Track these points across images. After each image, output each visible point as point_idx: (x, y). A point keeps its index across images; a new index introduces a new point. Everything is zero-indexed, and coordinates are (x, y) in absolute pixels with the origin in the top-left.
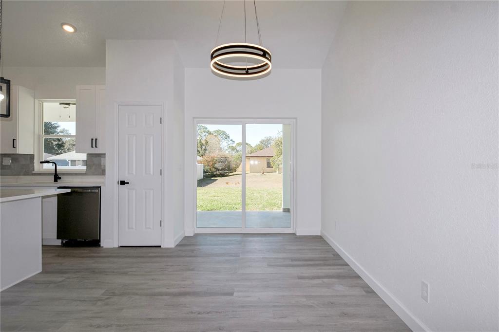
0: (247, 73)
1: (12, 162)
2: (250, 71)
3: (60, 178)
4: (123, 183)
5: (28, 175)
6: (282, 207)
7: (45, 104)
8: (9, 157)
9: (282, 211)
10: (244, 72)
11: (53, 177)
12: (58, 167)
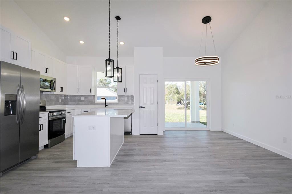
0: (205, 64)
1: (85, 99)
2: (206, 63)
3: (107, 106)
4: (141, 107)
5: (92, 104)
6: (191, 120)
7: (98, 73)
8: (83, 96)
9: (190, 122)
10: (204, 63)
11: (104, 105)
12: (106, 101)
